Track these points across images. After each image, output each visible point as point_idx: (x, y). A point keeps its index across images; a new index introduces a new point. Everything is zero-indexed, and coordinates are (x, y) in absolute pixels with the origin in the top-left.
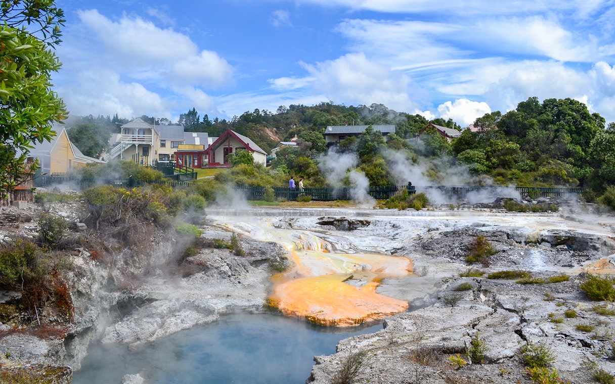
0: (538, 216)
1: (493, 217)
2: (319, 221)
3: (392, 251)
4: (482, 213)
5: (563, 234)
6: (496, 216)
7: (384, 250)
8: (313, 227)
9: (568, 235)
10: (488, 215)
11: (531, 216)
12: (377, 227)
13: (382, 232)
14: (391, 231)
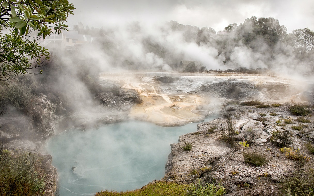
0: (258, 76)
1: (236, 76)
2: (153, 78)
3: (190, 93)
4: (231, 74)
5: (274, 84)
6: (238, 75)
7: (186, 92)
8: (151, 81)
9: (276, 84)
10: (234, 75)
11: (254, 76)
12: (182, 82)
13: (184, 84)
14: (189, 83)
